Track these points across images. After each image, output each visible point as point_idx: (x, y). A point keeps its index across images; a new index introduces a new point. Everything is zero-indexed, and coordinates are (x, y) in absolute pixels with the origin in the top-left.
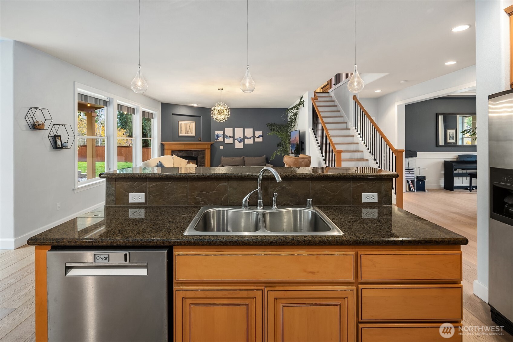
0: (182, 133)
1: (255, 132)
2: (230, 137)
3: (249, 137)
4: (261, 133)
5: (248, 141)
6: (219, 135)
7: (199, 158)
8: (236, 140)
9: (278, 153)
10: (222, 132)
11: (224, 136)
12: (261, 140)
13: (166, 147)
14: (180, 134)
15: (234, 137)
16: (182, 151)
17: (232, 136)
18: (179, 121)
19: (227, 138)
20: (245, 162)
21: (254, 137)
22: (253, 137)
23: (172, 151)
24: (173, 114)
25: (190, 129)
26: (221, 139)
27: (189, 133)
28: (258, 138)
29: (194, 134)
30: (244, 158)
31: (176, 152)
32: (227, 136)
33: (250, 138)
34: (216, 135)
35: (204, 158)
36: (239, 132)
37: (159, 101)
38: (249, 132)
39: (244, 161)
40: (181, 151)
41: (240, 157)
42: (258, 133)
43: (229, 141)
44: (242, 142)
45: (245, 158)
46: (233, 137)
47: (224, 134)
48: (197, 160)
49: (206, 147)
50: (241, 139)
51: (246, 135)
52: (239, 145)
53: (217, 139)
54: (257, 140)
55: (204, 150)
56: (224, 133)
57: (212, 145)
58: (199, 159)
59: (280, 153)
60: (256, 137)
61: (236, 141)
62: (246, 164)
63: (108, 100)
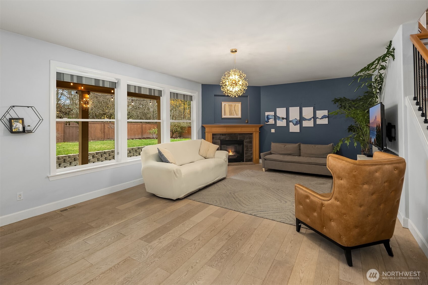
0: (226, 115)
1: (317, 111)
2: (283, 118)
3: (307, 118)
4: (325, 112)
5: (306, 124)
6: (270, 117)
7: (245, 142)
8: (290, 122)
9: (346, 142)
10: (273, 113)
11: (276, 117)
12: (325, 121)
13: (207, 130)
14: (223, 116)
15: (287, 118)
16: (225, 134)
17: (285, 117)
18: (222, 102)
19: (279, 120)
20: (301, 151)
21: (315, 118)
22: (313, 117)
23: (212, 134)
24: (215, 95)
25: (235, 110)
26: (271, 121)
27: (234, 115)
28: (320, 119)
29: (239, 116)
30: (300, 146)
31: (218, 135)
32: (279, 118)
33: (310, 120)
34: (266, 117)
35: (251, 142)
36: (294, 113)
37: (198, 83)
38: (308, 112)
40: (224, 135)
41: (296, 143)
42: (320, 113)
43: (281, 123)
44: (299, 125)
45: (302, 145)
46: (286, 119)
47: (275, 116)
48: (243, 144)
49: (254, 131)
50: (297, 121)
51: (304, 115)
52: (294, 129)
53: (267, 121)
54: (319, 122)
55: (252, 134)
56: (275, 113)
57: (261, 128)
58: (245, 144)
60: (318, 118)
61: (291, 124)
63: (116, 81)
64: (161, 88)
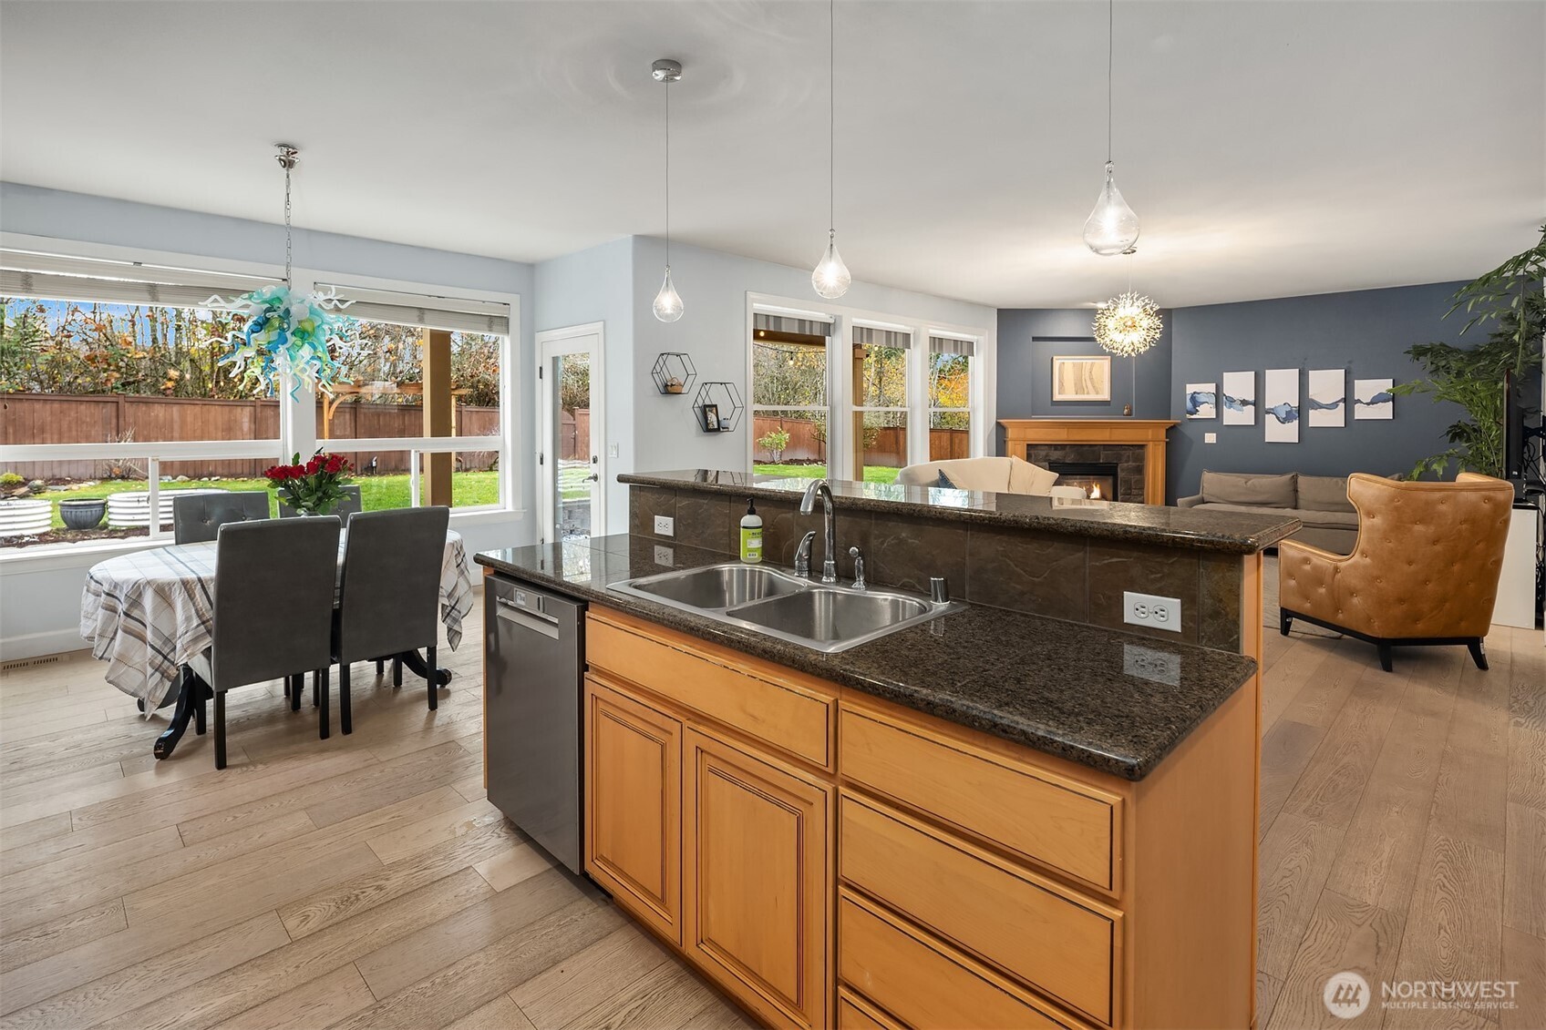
0: (1065, 390)
1: (1356, 381)
2: (1244, 403)
3: (1324, 402)
4: (1386, 385)
5: (1317, 419)
6: (1201, 398)
7: (1122, 470)
8: (1269, 413)
9: (1435, 466)
10: (1211, 388)
11: (1219, 399)
12: (1385, 411)
13: (1011, 433)
14: (1057, 397)
15: (1258, 402)
16: (1063, 447)
17: (1252, 398)
18: (1055, 358)
19: (1230, 407)
20: (1301, 495)
21: (1349, 400)
22: (1345, 400)
23: (1028, 445)
24: (1035, 339)
25: (1091, 379)
26: (1207, 411)
27: (1088, 393)
28: (1368, 404)
29: (1105, 395)
30: (1294, 480)
31: (1043, 448)
32: (1231, 401)
33: (1334, 405)
34: (1188, 397)
35: (1140, 470)
36: (1282, 386)
37: (986, 306)
38: (1326, 384)
39: (1296, 491)
40: (1059, 447)
41: (1282, 473)
42: (1366, 388)
43: (1239, 417)
44: (1296, 422)
45: (1301, 479)
46: (1255, 404)
47: (1218, 395)
48: (1115, 476)
49: (1150, 437)
50: (1290, 412)
51: (1314, 392)
52: (1280, 432)
53: (1193, 410)
54: (1361, 413)
55: (1142, 447)
56: (1219, 388)
57: (1172, 430)
58: (1121, 474)
59: (1444, 468)
60: (1359, 401)
61: (1270, 419)
62: (1301, 502)
63: (832, 321)
64: (909, 328)
